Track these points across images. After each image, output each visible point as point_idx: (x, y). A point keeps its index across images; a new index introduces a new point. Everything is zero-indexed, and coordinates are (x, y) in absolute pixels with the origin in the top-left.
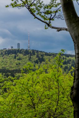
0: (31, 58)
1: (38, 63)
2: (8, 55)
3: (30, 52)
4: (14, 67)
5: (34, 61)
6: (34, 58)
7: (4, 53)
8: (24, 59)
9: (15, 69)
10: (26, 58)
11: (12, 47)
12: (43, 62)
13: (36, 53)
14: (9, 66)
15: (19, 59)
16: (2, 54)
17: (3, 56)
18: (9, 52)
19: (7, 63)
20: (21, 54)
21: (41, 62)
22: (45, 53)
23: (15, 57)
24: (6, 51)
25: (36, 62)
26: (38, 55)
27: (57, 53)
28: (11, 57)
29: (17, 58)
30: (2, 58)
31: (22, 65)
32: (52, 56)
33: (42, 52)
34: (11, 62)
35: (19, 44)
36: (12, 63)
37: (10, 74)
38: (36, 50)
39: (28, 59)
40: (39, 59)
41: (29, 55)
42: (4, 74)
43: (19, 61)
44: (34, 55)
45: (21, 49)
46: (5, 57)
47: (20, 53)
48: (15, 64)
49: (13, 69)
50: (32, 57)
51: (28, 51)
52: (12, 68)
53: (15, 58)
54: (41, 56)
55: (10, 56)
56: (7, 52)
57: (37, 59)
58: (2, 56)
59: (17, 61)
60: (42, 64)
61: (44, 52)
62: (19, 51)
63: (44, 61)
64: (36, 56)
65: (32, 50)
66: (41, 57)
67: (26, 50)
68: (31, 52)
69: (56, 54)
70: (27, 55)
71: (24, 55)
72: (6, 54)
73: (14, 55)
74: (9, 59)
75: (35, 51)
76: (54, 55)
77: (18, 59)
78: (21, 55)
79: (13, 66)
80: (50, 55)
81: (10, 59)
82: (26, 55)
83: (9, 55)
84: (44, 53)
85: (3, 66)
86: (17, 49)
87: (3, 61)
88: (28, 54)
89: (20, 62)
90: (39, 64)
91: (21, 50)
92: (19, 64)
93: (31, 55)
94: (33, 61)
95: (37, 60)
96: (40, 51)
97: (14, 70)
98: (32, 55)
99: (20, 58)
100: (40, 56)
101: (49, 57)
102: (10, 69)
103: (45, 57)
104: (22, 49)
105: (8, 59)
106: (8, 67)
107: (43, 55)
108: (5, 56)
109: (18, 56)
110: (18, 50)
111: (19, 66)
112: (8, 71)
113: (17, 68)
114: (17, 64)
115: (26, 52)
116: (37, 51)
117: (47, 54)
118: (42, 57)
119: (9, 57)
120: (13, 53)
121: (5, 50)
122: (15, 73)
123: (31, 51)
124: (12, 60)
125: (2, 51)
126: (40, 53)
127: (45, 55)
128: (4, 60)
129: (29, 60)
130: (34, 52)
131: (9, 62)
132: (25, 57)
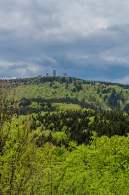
0: (67, 86)
3: (67, 80)
4: (50, 96)
6: (72, 86)
7: (39, 81)
8: (60, 87)
9: (51, 98)
10: (63, 86)
11: (47, 74)
12: (81, 91)
13: (73, 81)
15: (56, 87)
16: (37, 81)
17: (38, 84)
18: (44, 80)
19: (42, 91)
21: (79, 91)
22: (83, 80)
23: (51, 86)
25: (74, 91)
26: (75, 83)
28: (47, 85)
29: (53, 86)
30: (37, 86)
31: (58, 94)
33: (79, 79)
34: (47, 90)
36: (48, 92)
37: (46, 103)
38: (73, 78)
39: (65, 87)
40: (77, 87)
42: (40, 103)
44: (71, 82)
45: (57, 76)
46: (40, 86)
47: (56, 81)
48: (51, 93)
49: (49, 98)
50: (69, 85)
51: (65, 79)
52: (48, 97)
54: (79, 84)
57: (74, 87)
59: (53, 90)
60: (80, 93)
61: (81, 80)
62: (56, 79)
64: (73, 84)
67: (63, 77)
69: (95, 82)
71: (61, 83)
72: (41, 81)
73: (49, 83)
74: (44, 88)
76: (93, 83)
77: (54, 88)
78: (57, 83)
79: (48, 95)
80: (88, 83)
81: (46, 87)
83: (45, 83)
85: (39, 95)
87: (38, 90)
88: (65, 82)
90: (76, 93)
91: (57, 78)
92: (56, 92)
93: (68, 83)
94: (70, 89)
95: (74, 89)
96: (77, 79)
97: (50, 100)
100: (77, 84)
101: (87, 85)
102: (47, 98)
103: (83, 85)
106: (44, 96)
107: (81, 83)
108: (40, 84)
109: (54, 84)
110: (54, 78)
111: (55, 95)
112: (43, 100)
113: (53, 97)
114: (53, 93)
115: (63, 80)
116: (75, 79)
117: (85, 82)
119: (45, 85)
120: (48, 81)
121: (40, 78)
122: (51, 103)
123: (68, 78)
124: (48, 88)
125: (37, 78)
126: (77, 81)
127: (83, 83)
128: (40, 88)
129: (66, 88)
131: (45, 90)
132: (62, 85)
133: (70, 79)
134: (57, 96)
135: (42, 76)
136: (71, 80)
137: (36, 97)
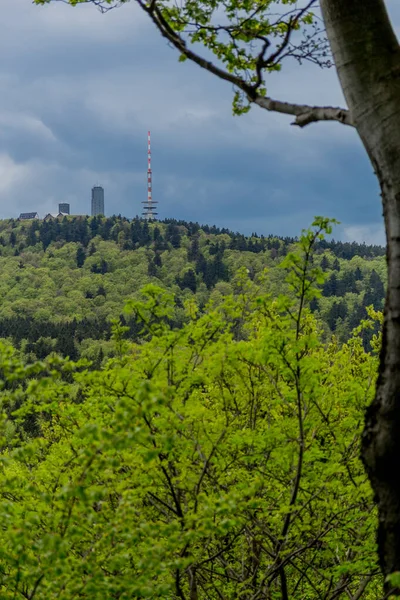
0: (158, 261)
1: (194, 290)
2: (46, 245)
3: (157, 231)
4: (74, 309)
5: (177, 280)
6: (178, 261)
7: (23, 238)
8: (123, 265)
9: (79, 317)
10: (135, 262)
11: (64, 208)
12: (221, 284)
13: (185, 239)
14: (48, 302)
15: (102, 268)
16: (13, 240)
17: (17, 254)
18: (48, 233)
19: (38, 286)
20: (113, 243)
21: (210, 285)
22: (231, 235)
23: (80, 259)
24: (35, 226)
25: (188, 283)
26: (195, 245)
27: (292, 236)
28: (58, 256)
29: (89, 260)
30: (14, 261)
31: (115, 300)
32: (268, 253)
33: (215, 231)
34: (59, 282)
35: (97, 193)
36: (64, 287)
37: (54, 341)
38: (184, 223)
39: (144, 266)
40: (202, 267)
41: (152, 245)
42: (24, 343)
43: (99, 276)
44: (177, 245)
45: (108, 215)
46: (28, 259)
47: (105, 238)
48: (80, 294)
49: (69, 319)
50: (164, 255)
51: (146, 227)
52: (63, 312)
53: (80, 264)
54: (213, 251)
55: (55, 251)
56: (37, 233)
57: (190, 266)
58: (13, 251)
59: (88, 279)
60: (216, 293)
61: (224, 231)
62: (102, 228)
63: (228, 280)
64: (184, 252)
65: (166, 222)
66: (212, 257)
67: (136, 221)
68: (163, 233)
69: (288, 241)
70: (142, 249)
71: (126, 247)
72: (32, 241)
73: (73, 247)
74: (47, 270)
75: (181, 227)
76: (276, 245)
77: (95, 270)
78: (109, 249)
79: (67, 305)
80: (256, 248)
81: (55, 268)
82: (134, 248)
83: (51, 248)
84: (228, 239)
85: (20, 302)
86: (91, 217)
87: (18, 279)
88: (146, 242)
89: (106, 284)
90: (200, 294)
91: (110, 223)
92: (102, 291)
93: (159, 248)
94: (171, 276)
95: (190, 273)
96: (206, 229)
97: (74, 325)
98: (166, 248)
99: (104, 264)
100: (205, 251)
101: (250, 255)
102: (57, 319)
103: (232, 258)
104: (114, 218)
105: (44, 265)
106: (46, 311)
107: (224, 248)
108: (28, 252)
109: (93, 250)
110: (95, 223)
111: (99, 305)
112: (43, 327)
113: (90, 315)
114: (89, 295)
115: (137, 234)
116: (193, 229)
117: (240, 244)
118: (218, 258)
119: (51, 256)
120: (68, 239)
121: (29, 223)
122: (80, 340)
123: (160, 226)
124: (64, 273)
125: (14, 226)
126: (204, 236)
127: (232, 247)
128: (26, 272)
129: (152, 272)
130: (176, 231)
131: (50, 282)
132: (130, 255)
133: (173, 227)
134: (106, 307)
135: (41, 217)
136: (173, 233)
137: (10, 314)
